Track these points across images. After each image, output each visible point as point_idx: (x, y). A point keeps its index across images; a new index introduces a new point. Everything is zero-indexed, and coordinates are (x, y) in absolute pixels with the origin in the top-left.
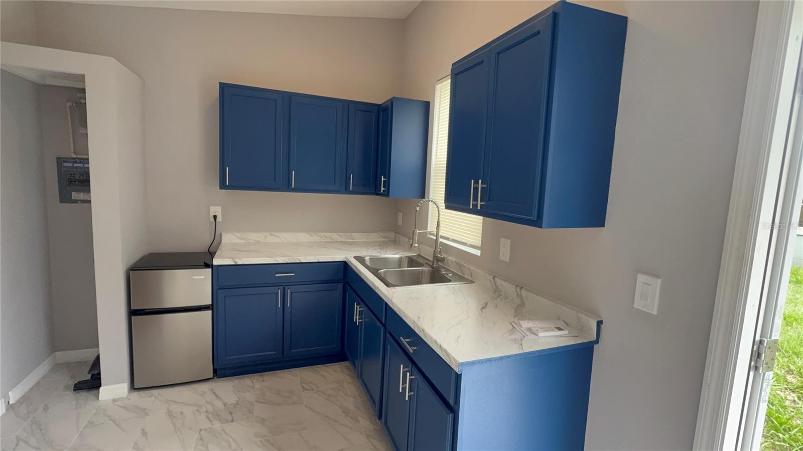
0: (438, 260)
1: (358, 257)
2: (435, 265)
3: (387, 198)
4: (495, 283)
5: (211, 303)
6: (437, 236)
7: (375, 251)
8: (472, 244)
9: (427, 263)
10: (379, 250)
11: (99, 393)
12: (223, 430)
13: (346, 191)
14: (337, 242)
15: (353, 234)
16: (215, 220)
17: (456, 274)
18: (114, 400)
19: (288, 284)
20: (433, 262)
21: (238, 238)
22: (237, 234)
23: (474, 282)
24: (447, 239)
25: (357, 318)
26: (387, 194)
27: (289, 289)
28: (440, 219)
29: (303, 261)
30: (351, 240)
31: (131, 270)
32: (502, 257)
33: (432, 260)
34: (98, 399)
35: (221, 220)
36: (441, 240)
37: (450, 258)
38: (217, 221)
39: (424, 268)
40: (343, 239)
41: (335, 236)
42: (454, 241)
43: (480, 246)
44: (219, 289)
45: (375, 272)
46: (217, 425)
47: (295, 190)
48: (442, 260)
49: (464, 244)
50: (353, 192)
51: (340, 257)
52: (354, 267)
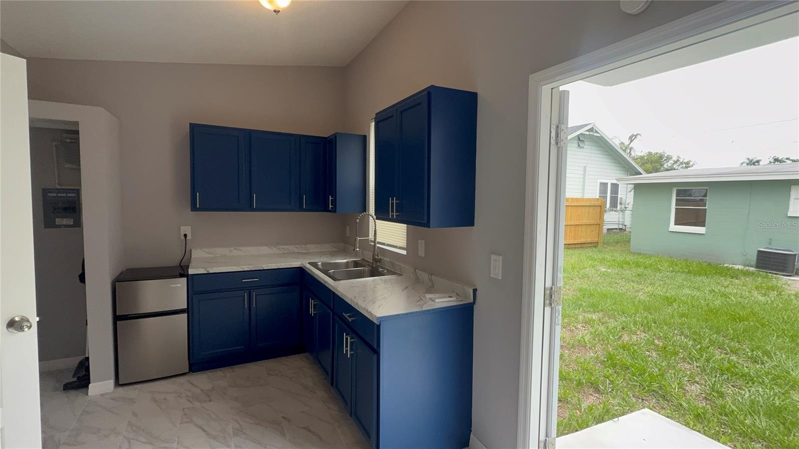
0: (376, 261)
1: (313, 262)
2: (374, 265)
3: (335, 214)
4: (416, 273)
5: (186, 307)
6: (374, 241)
7: (325, 258)
8: (401, 246)
9: (368, 265)
10: (330, 257)
11: (88, 390)
12: (203, 407)
13: (301, 209)
14: (294, 252)
15: (309, 246)
16: (186, 238)
17: (389, 270)
18: (102, 395)
19: (253, 288)
20: (373, 263)
21: (206, 252)
22: (206, 250)
23: (402, 275)
24: (383, 244)
25: (312, 311)
26: (334, 210)
27: (254, 291)
28: (377, 228)
29: (265, 268)
30: (306, 251)
31: (118, 281)
32: (420, 254)
33: (371, 262)
34: (87, 395)
35: (190, 238)
36: (378, 245)
37: (385, 259)
38: (187, 238)
39: (365, 268)
40: (299, 251)
41: (292, 248)
42: (388, 245)
43: (405, 247)
44: (194, 294)
45: (325, 272)
46: (197, 404)
47: (257, 210)
48: (380, 261)
49: (396, 247)
50: (306, 210)
51: (297, 264)
52: (308, 270)
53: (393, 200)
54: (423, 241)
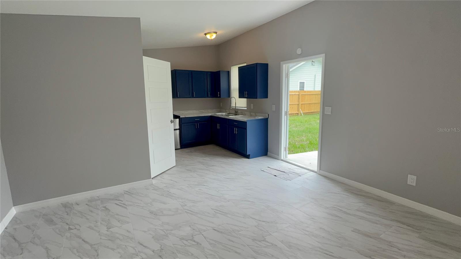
0: (236, 112)
4: (250, 114)
5: (179, 128)
13: (208, 97)
15: (208, 110)
23: (246, 115)
24: (238, 107)
26: (220, 97)
27: (198, 123)
28: (236, 101)
29: (201, 116)
30: (208, 112)
32: (251, 108)
36: (236, 108)
37: (239, 111)
40: (206, 112)
41: (203, 111)
42: (239, 107)
43: (246, 107)
44: (181, 124)
45: (222, 115)
49: (243, 107)
50: (210, 97)
51: (210, 115)
52: (215, 115)
53: (246, 92)
54: (253, 104)
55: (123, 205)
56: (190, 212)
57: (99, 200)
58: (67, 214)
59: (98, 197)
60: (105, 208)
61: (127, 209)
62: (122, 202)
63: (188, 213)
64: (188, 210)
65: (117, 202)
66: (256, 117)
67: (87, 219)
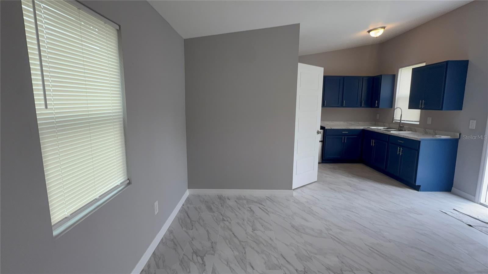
0: (401, 127)
2: (400, 129)
4: (425, 131)
5: (323, 140)
6: (400, 120)
8: (416, 121)
13: (361, 106)
19: (345, 135)
23: (417, 132)
24: (404, 121)
25: (372, 144)
26: (378, 107)
29: (350, 129)
32: (428, 123)
36: (402, 122)
37: (406, 126)
42: (406, 121)
43: (419, 121)
44: (326, 136)
47: (345, 107)
50: (363, 107)
51: (362, 128)
52: (369, 129)
53: (422, 101)
54: (431, 118)
55: (265, 210)
56: (337, 239)
57: (245, 199)
58: (222, 206)
59: (244, 196)
60: (250, 209)
61: (269, 216)
62: (265, 207)
63: (334, 240)
64: (334, 236)
65: (261, 206)
66: (437, 136)
67: (236, 215)
